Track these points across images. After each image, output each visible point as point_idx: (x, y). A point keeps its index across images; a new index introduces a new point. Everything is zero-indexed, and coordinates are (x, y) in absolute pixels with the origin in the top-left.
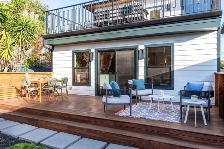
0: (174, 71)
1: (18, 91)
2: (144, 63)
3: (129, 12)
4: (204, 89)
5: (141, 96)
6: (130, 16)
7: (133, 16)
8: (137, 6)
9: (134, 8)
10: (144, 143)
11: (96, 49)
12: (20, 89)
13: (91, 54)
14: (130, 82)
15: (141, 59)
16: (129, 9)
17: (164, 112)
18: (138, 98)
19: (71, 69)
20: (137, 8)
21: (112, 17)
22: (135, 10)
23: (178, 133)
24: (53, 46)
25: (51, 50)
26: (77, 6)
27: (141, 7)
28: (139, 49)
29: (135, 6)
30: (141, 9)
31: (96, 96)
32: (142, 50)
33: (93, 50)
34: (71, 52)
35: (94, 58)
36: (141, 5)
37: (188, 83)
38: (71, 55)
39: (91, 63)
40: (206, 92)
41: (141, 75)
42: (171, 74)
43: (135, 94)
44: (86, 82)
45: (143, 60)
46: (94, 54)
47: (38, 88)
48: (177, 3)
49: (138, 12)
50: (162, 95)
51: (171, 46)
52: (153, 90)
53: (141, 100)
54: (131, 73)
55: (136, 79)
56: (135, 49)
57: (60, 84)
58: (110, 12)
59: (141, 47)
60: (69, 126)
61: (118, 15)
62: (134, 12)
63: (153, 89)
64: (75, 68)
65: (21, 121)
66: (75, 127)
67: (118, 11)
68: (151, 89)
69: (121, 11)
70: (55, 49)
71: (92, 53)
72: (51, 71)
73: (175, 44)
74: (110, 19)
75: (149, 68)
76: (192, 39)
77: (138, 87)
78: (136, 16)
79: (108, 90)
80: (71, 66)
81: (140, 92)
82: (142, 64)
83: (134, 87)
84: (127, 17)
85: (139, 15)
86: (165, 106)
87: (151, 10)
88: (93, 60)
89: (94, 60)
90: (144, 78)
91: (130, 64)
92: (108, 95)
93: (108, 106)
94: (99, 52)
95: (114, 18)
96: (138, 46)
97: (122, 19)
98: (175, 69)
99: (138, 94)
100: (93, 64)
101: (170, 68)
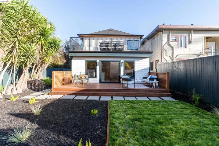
1: (61, 82)
6: (118, 48)
7: (120, 48)
11: (100, 61)
16: (118, 44)
19: (85, 70)
29: (121, 44)
31: (100, 82)
33: (98, 61)
34: (85, 61)
41: (122, 73)
42: (134, 72)
45: (123, 67)
46: (99, 63)
51: (134, 62)
56: (120, 62)
58: (110, 44)
59: (122, 61)
62: (120, 46)
64: (87, 69)
69: (114, 45)
70: (73, 58)
71: (98, 62)
73: (136, 61)
74: (109, 48)
78: (121, 48)
79: (129, 79)
80: (85, 68)
82: (122, 68)
88: (98, 65)
91: (117, 68)
95: (111, 48)
97: (114, 48)
100: (98, 68)
101: (134, 70)
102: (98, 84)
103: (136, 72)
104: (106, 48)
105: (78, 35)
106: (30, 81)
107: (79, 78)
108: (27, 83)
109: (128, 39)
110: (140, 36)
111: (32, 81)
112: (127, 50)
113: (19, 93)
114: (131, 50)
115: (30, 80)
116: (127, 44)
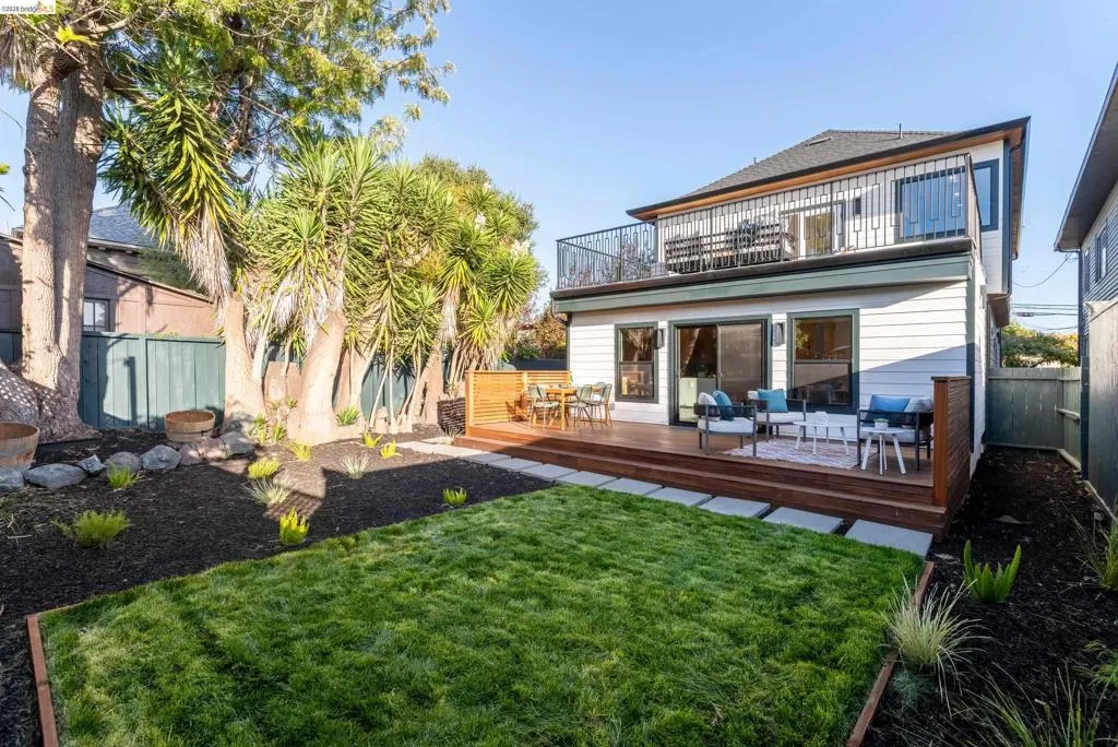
0: (858, 373)
1: (510, 409)
2: (785, 353)
3: (749, 241)
4: (907, 410)
5: (778, 424)
6: (752, 249)
7: (759, 249)
8: (768, 227)
9: (762, 232)
10: (779, 495)
11: (670, 322)
12: (512, 405)
13: (659, 332)
14: (753, 395)
15: (778, 344)
16: (749, 233)
17: (827, 455)
18: (771, 428)
19: (612, 366)
20: (767, 231)
21: (709, 252)
22: (763, 236)
23: (841, 481)
24: (570, 315)
25: (567, 324)
26: (628, 229)
27: (777, 229)
28: (774, 322)
29: (763, 228)
30: (777, 234)
31: (670, 424)
32: (781, 325)
33: (663, 324)
34: (612, 327)
35: (666, 341)
36: (777, 225)
37: (873, 397)
38: (612, 334)
39: (657, 353)
40: (913, 414)
41: (779, 380)
42: (852, 379)
43: (765, 420)
44: (647, 394)
45: (784, 347)
46: (666, 333)
47: (555, 404)
48: (876, 201)
49: (771, 240)
50: (823, 423)
51: (851, 316)
52: (807, 414)
53: (778, 436)
54: (753, 375)
55: (766, 388)
56: (764, 322)
57: (597, 397)
58: (705, 241)
59: (779, 317)
60: (637, 469)
61: (722, 246)
62: (762, 240)
63: (808, 411)
64: (621, 363)
65: (543, 459)
66: (650, 470)
67: (723, 238)
68: (801, 411)
69: (729, 238)
70: (575, 320)
71: (662, 331)
72: (565, 369)
73: (862, 311)
74: (706, 257)
75: (798, 366)
76: (906, 300)
77: (771, 406)
78: (766, 248)
79: (711, 407)
80: (612, 358)
81: (775, 417)
82: (779, 356)
83: (762, 406)
84: (745, 251)
85: (773, 247)
86: (835, 447)
87: (808, 213)
88: (663, 345)
89: (666, 345)
90: (785, 389)
91: (753, 356)
92: (710, 415)
93: (710, 437)
94: (678, 327)
95: (714, 255)
96: (770, 315)
97: (731, 257)
98: (862, 369)
99: (771, 421)
100: (662, 355)
101: (850, 365)
102: (666, 432)
103: (862, 379)
104: (692, 262)
105: (631, 213)
106: (446, 402)
107: (544, 395)
108: (436, 408)
109: (900, 174)
110: (1000, 134)
111: (451, 402)
112: (898, 240)
113: (404, 431)
114: (930, 236)
115: (444, 397)
116: (899, 208)
